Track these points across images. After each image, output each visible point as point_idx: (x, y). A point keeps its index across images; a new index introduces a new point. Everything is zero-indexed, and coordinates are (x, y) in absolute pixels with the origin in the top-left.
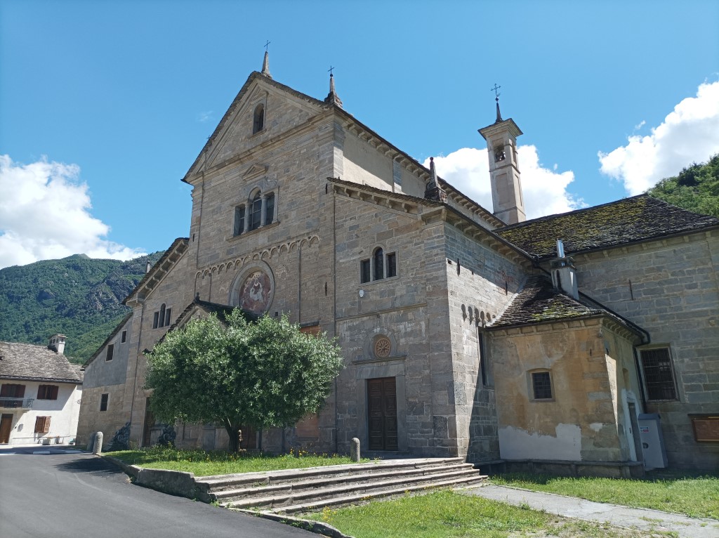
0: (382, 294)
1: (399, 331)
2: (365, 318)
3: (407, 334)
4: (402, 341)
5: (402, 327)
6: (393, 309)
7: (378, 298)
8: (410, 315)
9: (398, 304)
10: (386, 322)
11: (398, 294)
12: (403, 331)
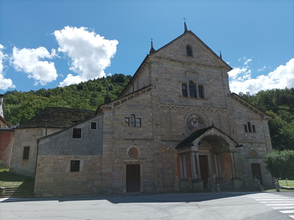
0: (252, 137)
1: (259, 150)
2: (248, 144)
3: (261, 151)
4: (260, 153)
5: (259, 149)
6: (256, 143)
7: (251, 138)
8: (261, 146)
9: (257, 141)
10: (254, 146)
11: (257, 138)
12: (260, 150)
